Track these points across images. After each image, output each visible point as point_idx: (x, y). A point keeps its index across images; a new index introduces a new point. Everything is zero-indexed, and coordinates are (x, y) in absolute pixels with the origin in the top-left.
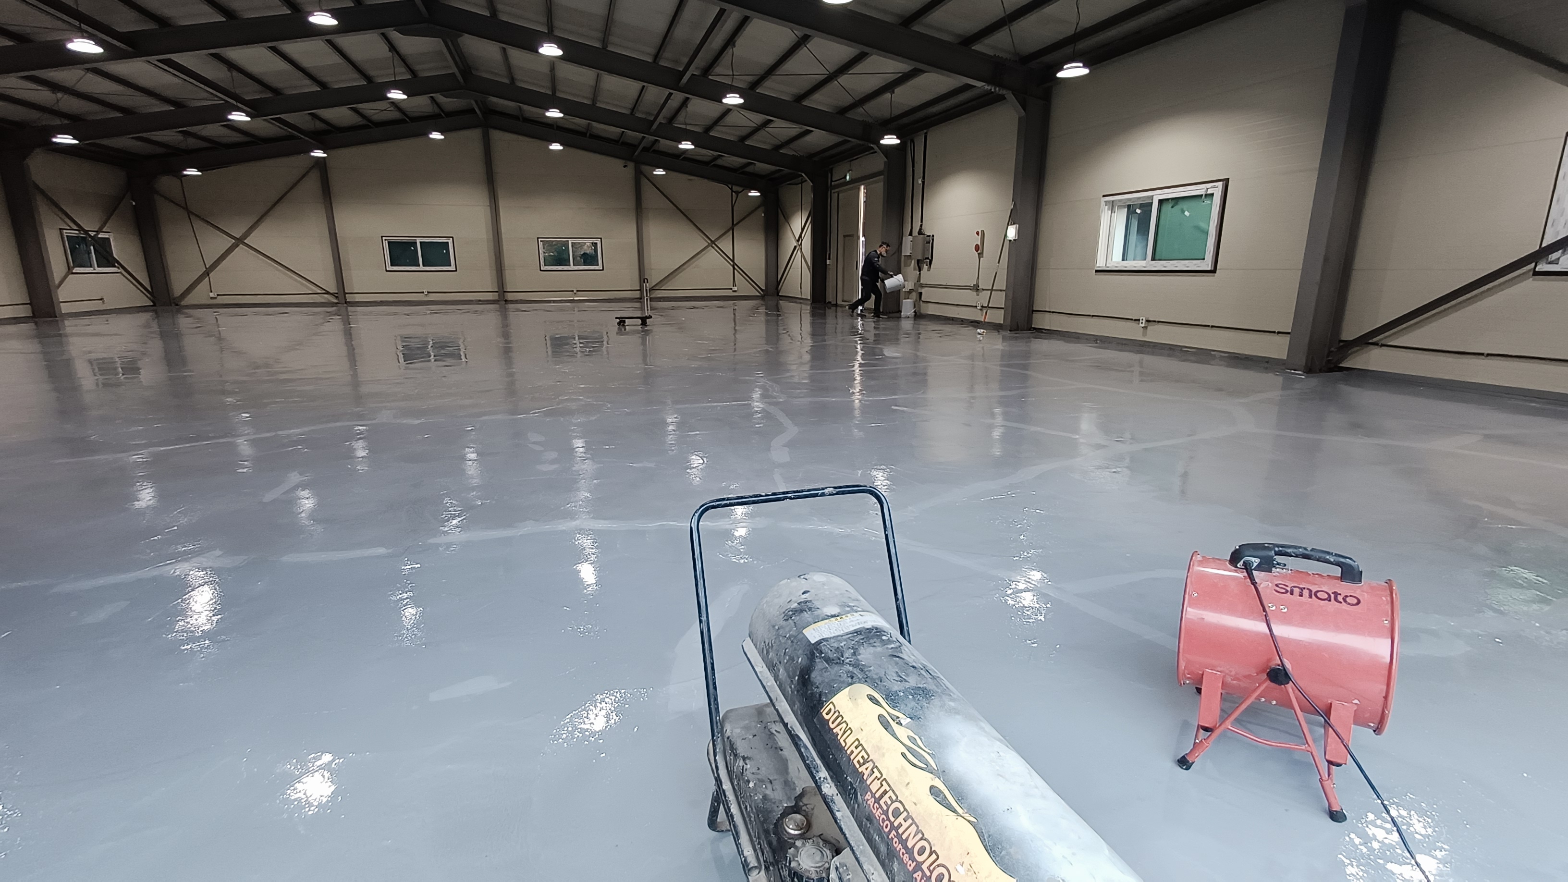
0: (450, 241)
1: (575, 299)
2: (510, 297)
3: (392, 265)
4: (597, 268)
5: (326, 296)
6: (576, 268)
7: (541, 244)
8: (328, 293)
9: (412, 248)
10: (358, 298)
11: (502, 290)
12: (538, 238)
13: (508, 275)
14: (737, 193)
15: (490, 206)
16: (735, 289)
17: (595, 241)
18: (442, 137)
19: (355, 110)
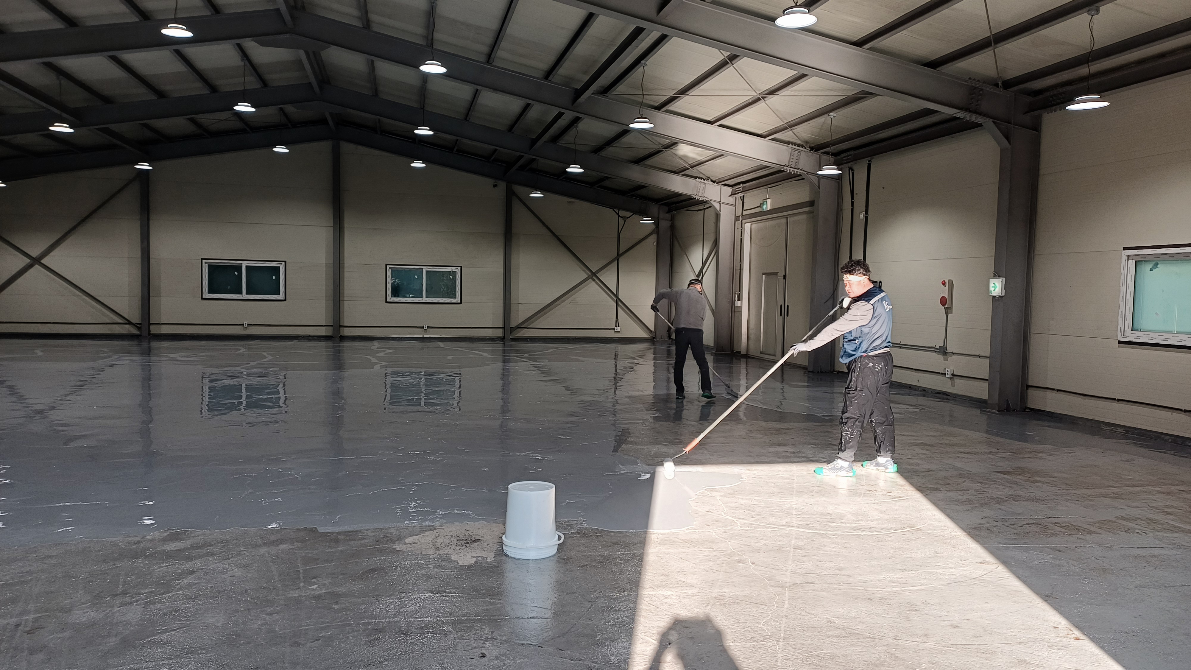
0: (282, 267)
1: (425, 336)
2: (347, 332)
3: (209, 293)
4: (453, 300)
5: (127, 326)
6: (429, 300)
7: (389, 273)
8: (129, 323)
9: (236, 273)
10: (165, 330)
11: (337, 324)
12: (386, 265)
13: (347, 305)
14: (625, 218)
15: (334, 227)
16: (618, 329)
17: (454, 269)
18: (287, 151)
19: (193, 121)
